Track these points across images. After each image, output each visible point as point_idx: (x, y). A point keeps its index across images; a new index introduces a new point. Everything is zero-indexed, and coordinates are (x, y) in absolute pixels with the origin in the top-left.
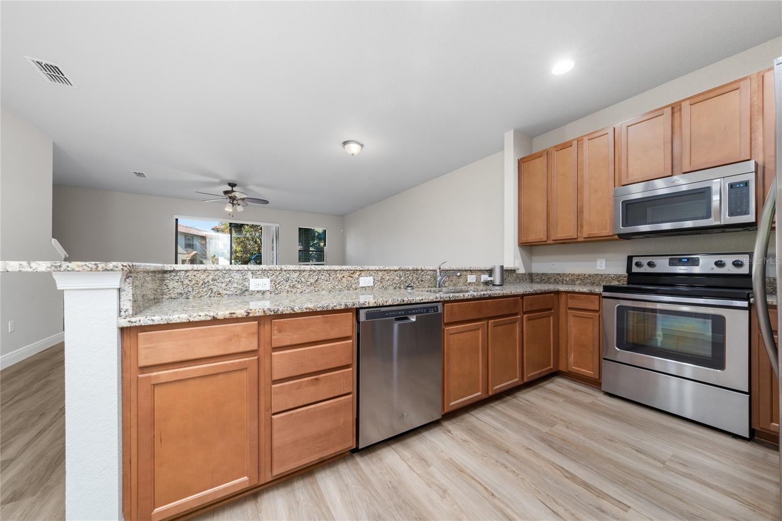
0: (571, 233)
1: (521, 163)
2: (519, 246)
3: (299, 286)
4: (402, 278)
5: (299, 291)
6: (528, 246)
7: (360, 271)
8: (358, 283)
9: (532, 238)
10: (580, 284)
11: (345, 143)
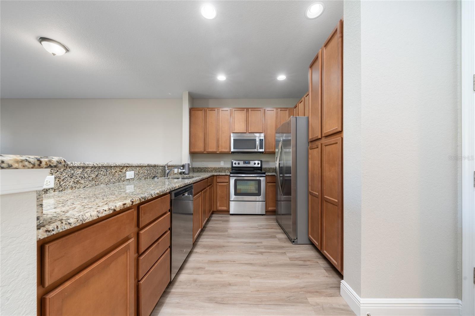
0: (214, 150)
1: (191, 110)
2: (189, 153)
3: (82, 182)
4: (149, 172)
5: (82, 186)
6: (193, 154)
7: (127, 167)
8: (125, 176)
9: (197, 150)
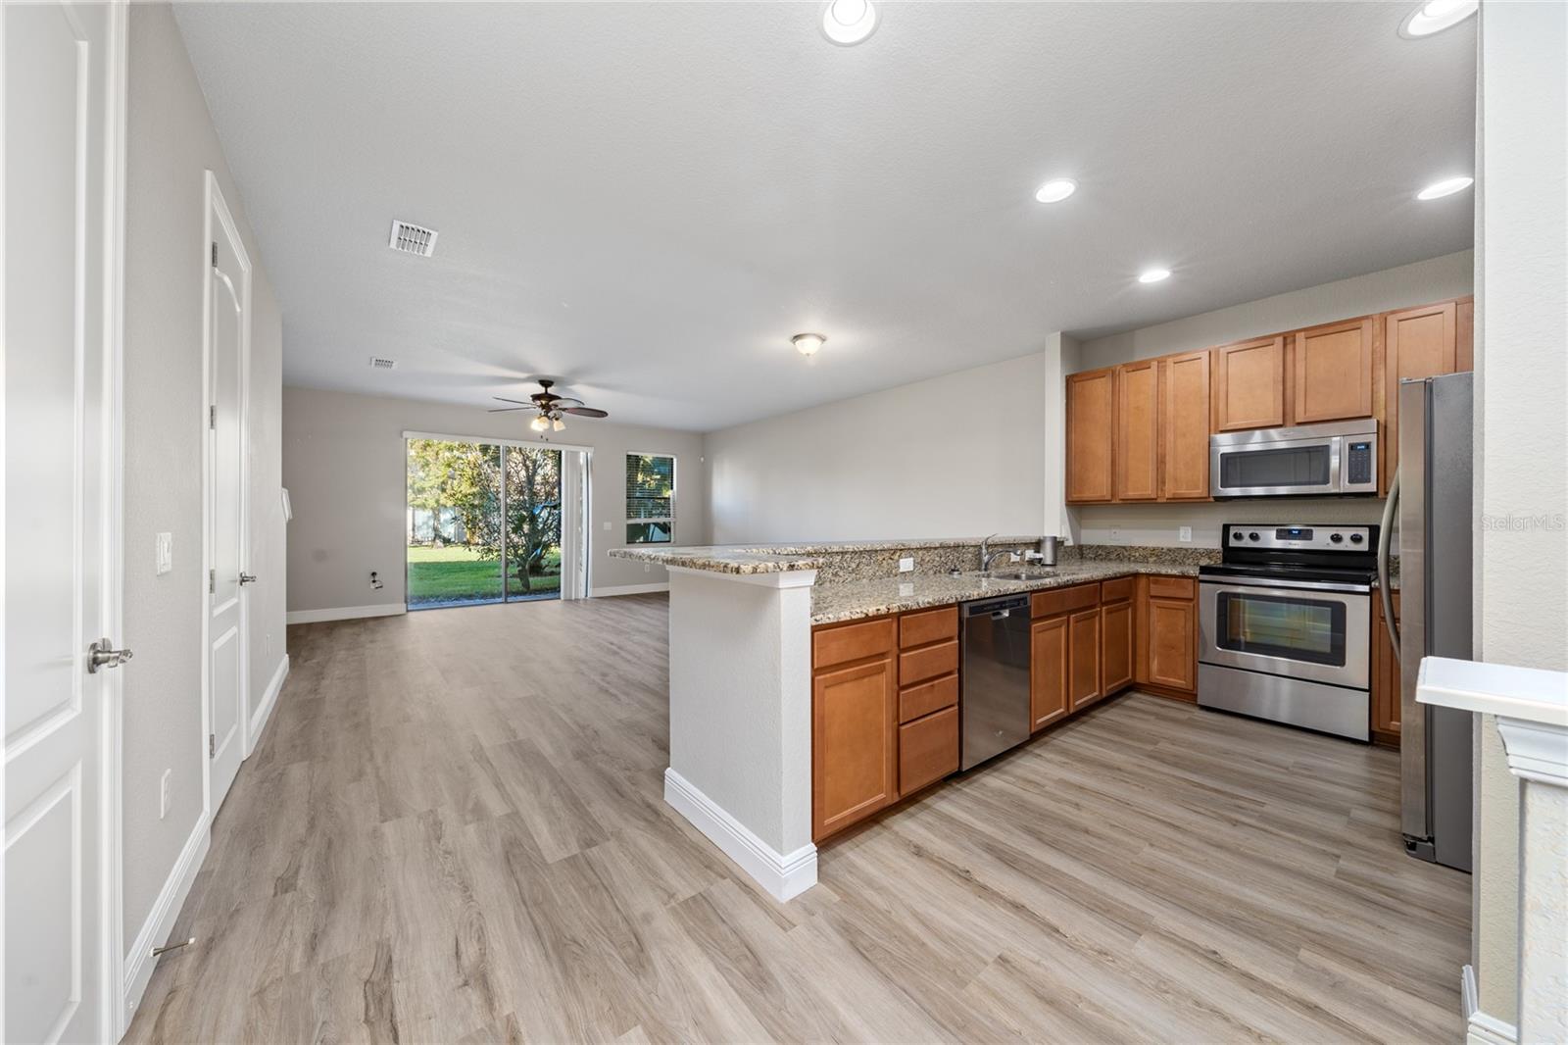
0: (1149, 492)
1: (1070, 382)
2: (1067, 505)
3: (841, 573)
4: (943, 559)
5: (841, 580)
6: (1078, 506)
7: (901, 550)
8: (899, 567)
9: (1088, 494)
10: (1155, 562)
11: (797, 337)
